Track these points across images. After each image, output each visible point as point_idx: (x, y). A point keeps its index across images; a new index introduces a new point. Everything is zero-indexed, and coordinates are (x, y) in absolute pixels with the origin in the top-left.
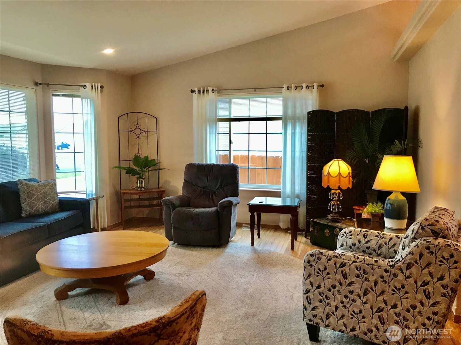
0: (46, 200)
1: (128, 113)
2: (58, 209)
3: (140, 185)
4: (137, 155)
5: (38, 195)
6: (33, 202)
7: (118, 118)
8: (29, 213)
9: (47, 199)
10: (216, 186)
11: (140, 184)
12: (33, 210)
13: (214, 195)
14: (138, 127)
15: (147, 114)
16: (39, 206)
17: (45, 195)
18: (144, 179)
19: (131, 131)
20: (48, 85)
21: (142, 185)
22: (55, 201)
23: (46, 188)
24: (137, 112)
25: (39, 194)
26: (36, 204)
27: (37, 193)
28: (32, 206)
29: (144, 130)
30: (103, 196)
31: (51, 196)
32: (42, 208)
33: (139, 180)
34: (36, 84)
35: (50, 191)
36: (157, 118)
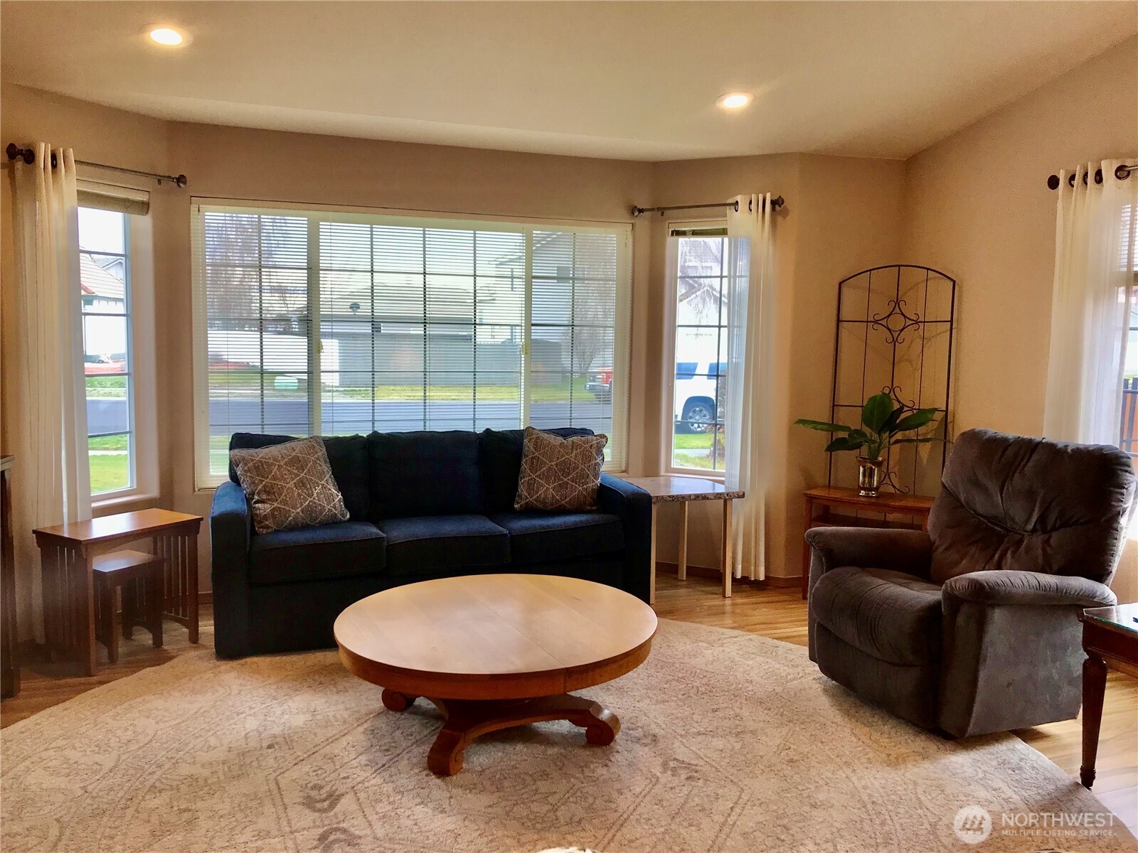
0: (565, 480)
1: (870, 270)
2: (591, 505)
3: (864, 481)
4: (887, 391)
5: (552, 465)
6: (537, 479)
7: (840, 284)
8: (526, 503)
9: (569, 477)
10: (1028, 521)
11: (864, 476)
12: (534, 497)
13: (1009, 552)
14: (897, 310)
15: (928, 269)
16: (547, 491)
17: (565, 468)
18: (879, 464)
19: (876, 322)
20: (662, 210)
21: (871, 483)
22: (585, 487)
23: (575, 452)
24: (899, 266)
25: (553, 463)
26: (542, 485)
27: (550, 462)
28: (534, 489)
29: (914, 317)
30: (742, 494)
31: (577, 473)
32: (553, 496)
33: (864, 467)
34: (635, 211)
35: (578, 461)
36: (954, 282)
